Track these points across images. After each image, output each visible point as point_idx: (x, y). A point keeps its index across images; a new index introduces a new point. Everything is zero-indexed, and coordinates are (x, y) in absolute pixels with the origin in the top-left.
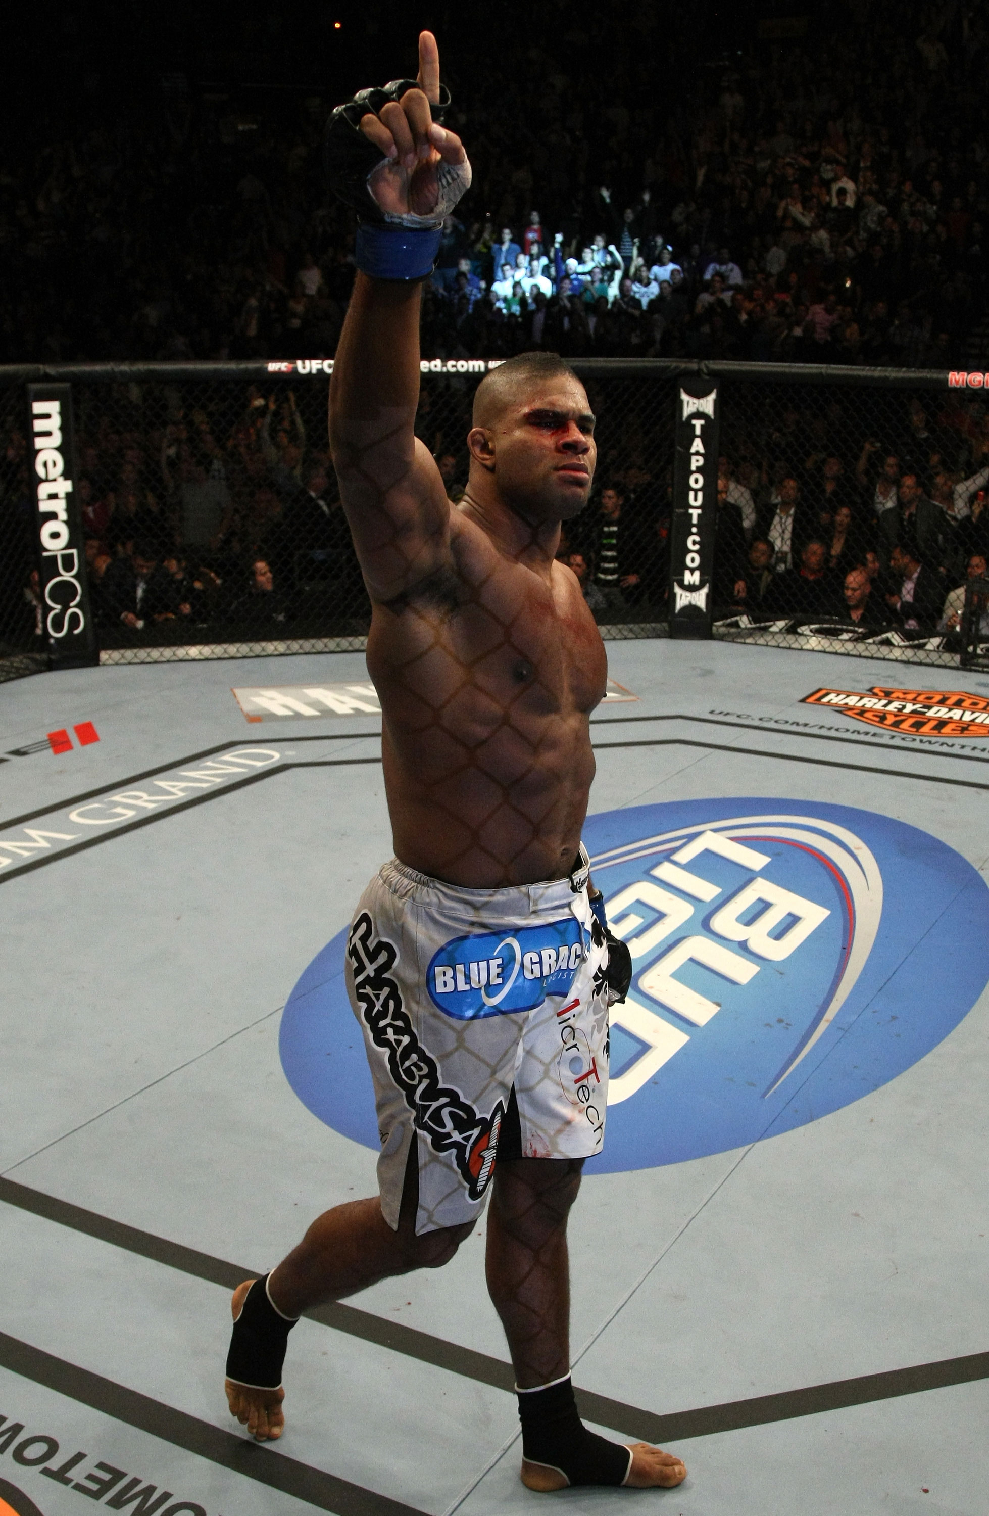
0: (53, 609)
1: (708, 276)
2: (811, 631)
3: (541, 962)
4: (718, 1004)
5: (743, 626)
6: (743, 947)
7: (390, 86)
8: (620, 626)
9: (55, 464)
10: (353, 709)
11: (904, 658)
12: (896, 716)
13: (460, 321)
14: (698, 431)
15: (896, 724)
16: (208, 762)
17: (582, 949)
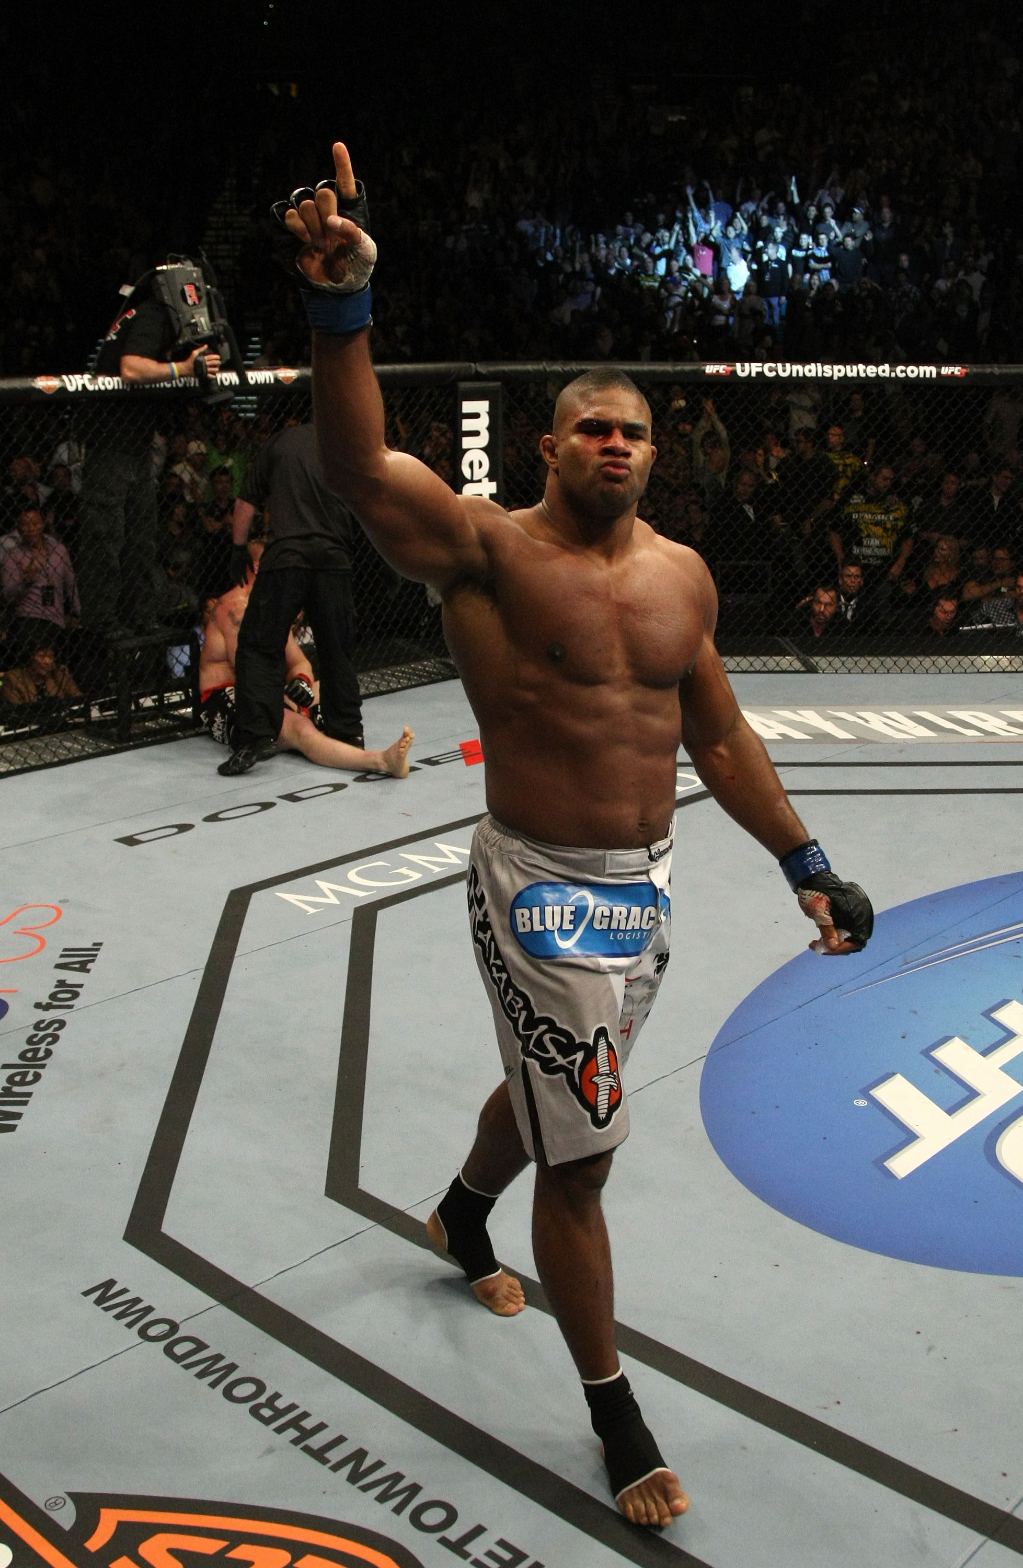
3: (611, 917)
9: (481, 465)
10: (779, 734)
17: (658, 914)
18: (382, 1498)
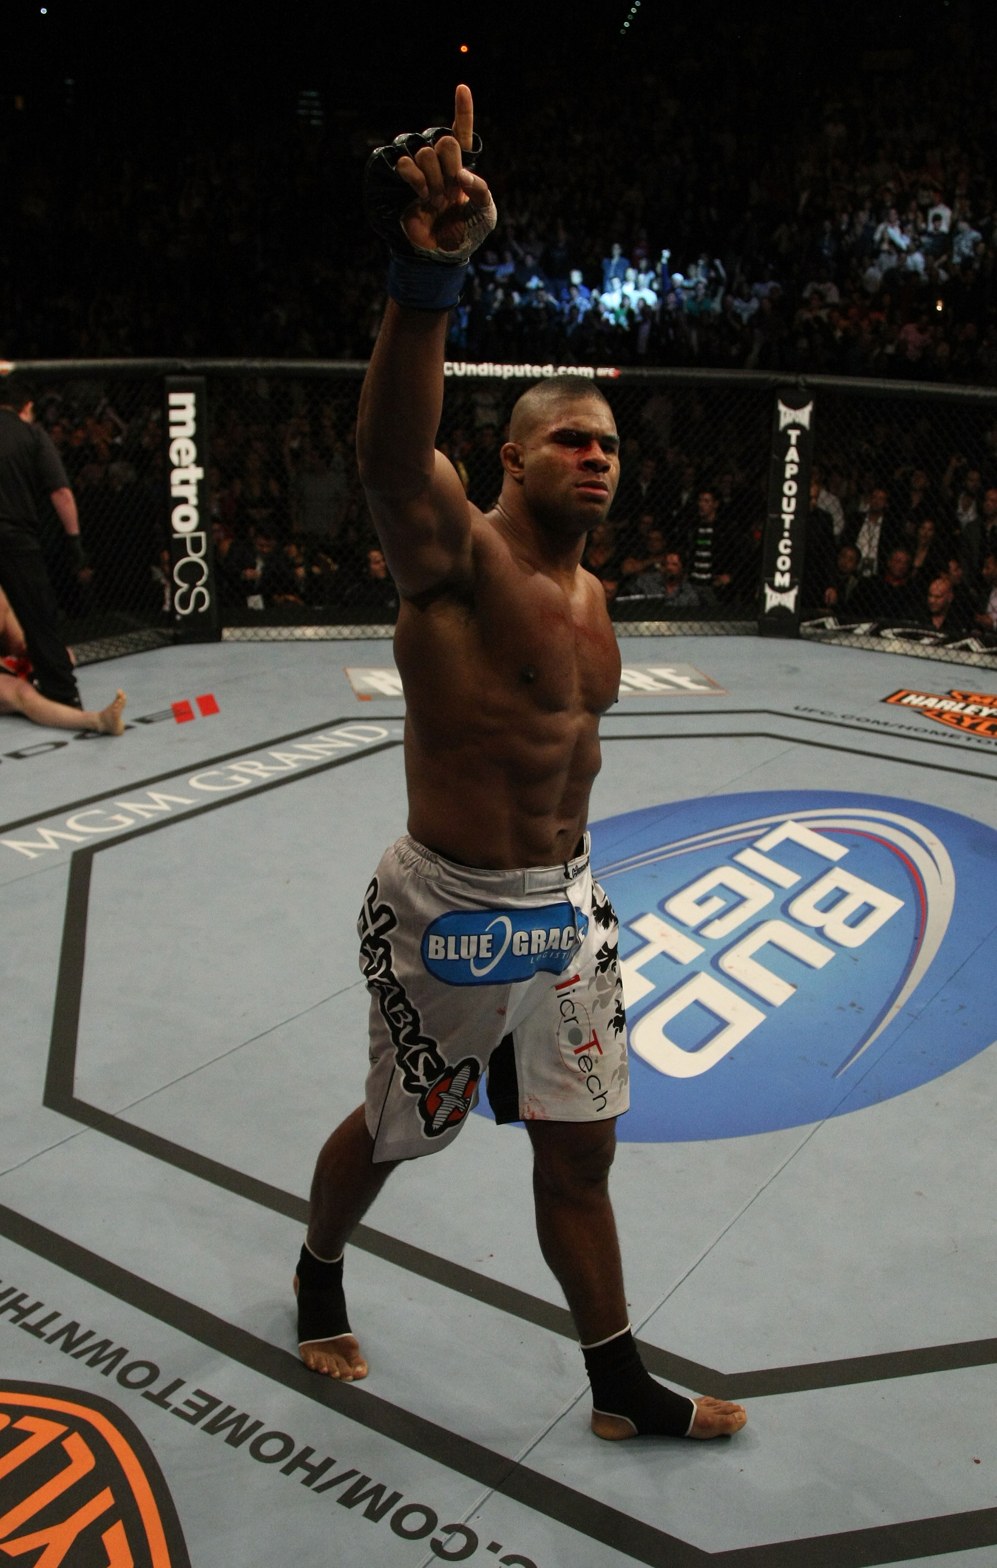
0: (179, 587)
1: (806, 294)
2: (894, 634)
3: (530, 941)
4: (794, 986)
5: (828, 626)
6: (819, 933)
7: (428, 133)
8: (713, 623)
9: (187, 452)
11: (982, 664)
12: (973, 718)
13: (570, 330)
14: (793, 441)
15: (973, 727)
16: (320, 736)
17: (576, 933)
18: (92, 1363)
